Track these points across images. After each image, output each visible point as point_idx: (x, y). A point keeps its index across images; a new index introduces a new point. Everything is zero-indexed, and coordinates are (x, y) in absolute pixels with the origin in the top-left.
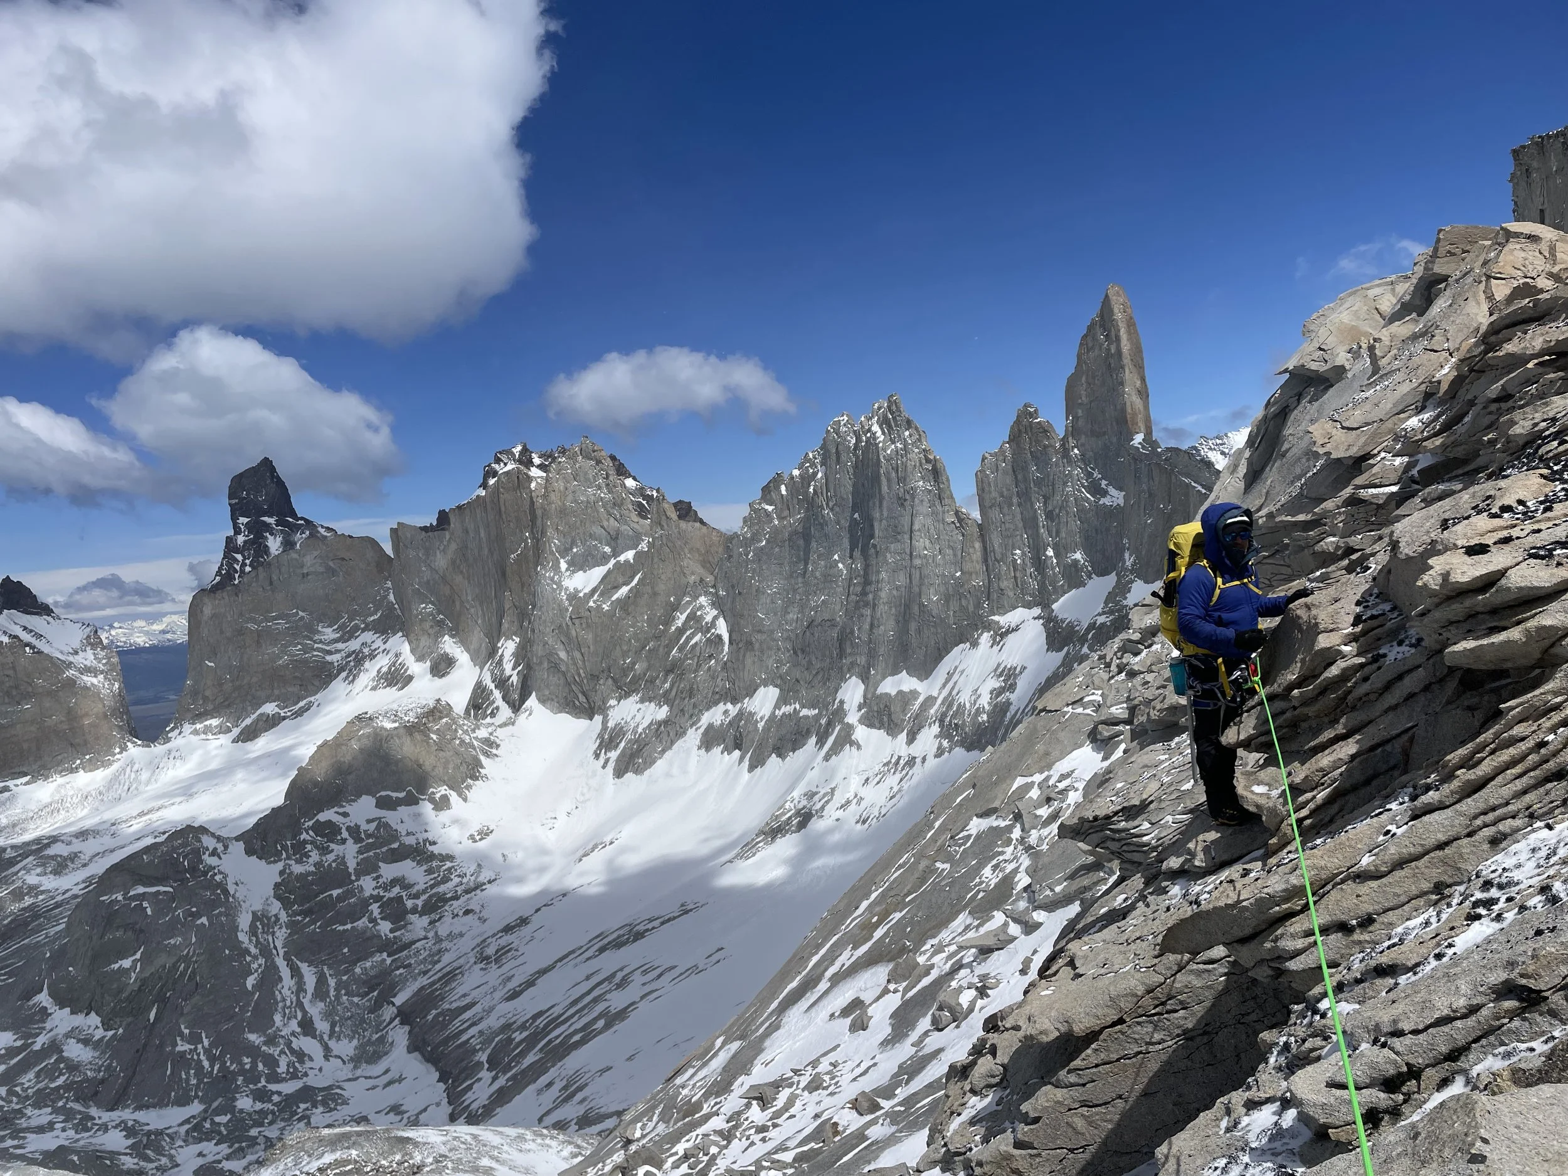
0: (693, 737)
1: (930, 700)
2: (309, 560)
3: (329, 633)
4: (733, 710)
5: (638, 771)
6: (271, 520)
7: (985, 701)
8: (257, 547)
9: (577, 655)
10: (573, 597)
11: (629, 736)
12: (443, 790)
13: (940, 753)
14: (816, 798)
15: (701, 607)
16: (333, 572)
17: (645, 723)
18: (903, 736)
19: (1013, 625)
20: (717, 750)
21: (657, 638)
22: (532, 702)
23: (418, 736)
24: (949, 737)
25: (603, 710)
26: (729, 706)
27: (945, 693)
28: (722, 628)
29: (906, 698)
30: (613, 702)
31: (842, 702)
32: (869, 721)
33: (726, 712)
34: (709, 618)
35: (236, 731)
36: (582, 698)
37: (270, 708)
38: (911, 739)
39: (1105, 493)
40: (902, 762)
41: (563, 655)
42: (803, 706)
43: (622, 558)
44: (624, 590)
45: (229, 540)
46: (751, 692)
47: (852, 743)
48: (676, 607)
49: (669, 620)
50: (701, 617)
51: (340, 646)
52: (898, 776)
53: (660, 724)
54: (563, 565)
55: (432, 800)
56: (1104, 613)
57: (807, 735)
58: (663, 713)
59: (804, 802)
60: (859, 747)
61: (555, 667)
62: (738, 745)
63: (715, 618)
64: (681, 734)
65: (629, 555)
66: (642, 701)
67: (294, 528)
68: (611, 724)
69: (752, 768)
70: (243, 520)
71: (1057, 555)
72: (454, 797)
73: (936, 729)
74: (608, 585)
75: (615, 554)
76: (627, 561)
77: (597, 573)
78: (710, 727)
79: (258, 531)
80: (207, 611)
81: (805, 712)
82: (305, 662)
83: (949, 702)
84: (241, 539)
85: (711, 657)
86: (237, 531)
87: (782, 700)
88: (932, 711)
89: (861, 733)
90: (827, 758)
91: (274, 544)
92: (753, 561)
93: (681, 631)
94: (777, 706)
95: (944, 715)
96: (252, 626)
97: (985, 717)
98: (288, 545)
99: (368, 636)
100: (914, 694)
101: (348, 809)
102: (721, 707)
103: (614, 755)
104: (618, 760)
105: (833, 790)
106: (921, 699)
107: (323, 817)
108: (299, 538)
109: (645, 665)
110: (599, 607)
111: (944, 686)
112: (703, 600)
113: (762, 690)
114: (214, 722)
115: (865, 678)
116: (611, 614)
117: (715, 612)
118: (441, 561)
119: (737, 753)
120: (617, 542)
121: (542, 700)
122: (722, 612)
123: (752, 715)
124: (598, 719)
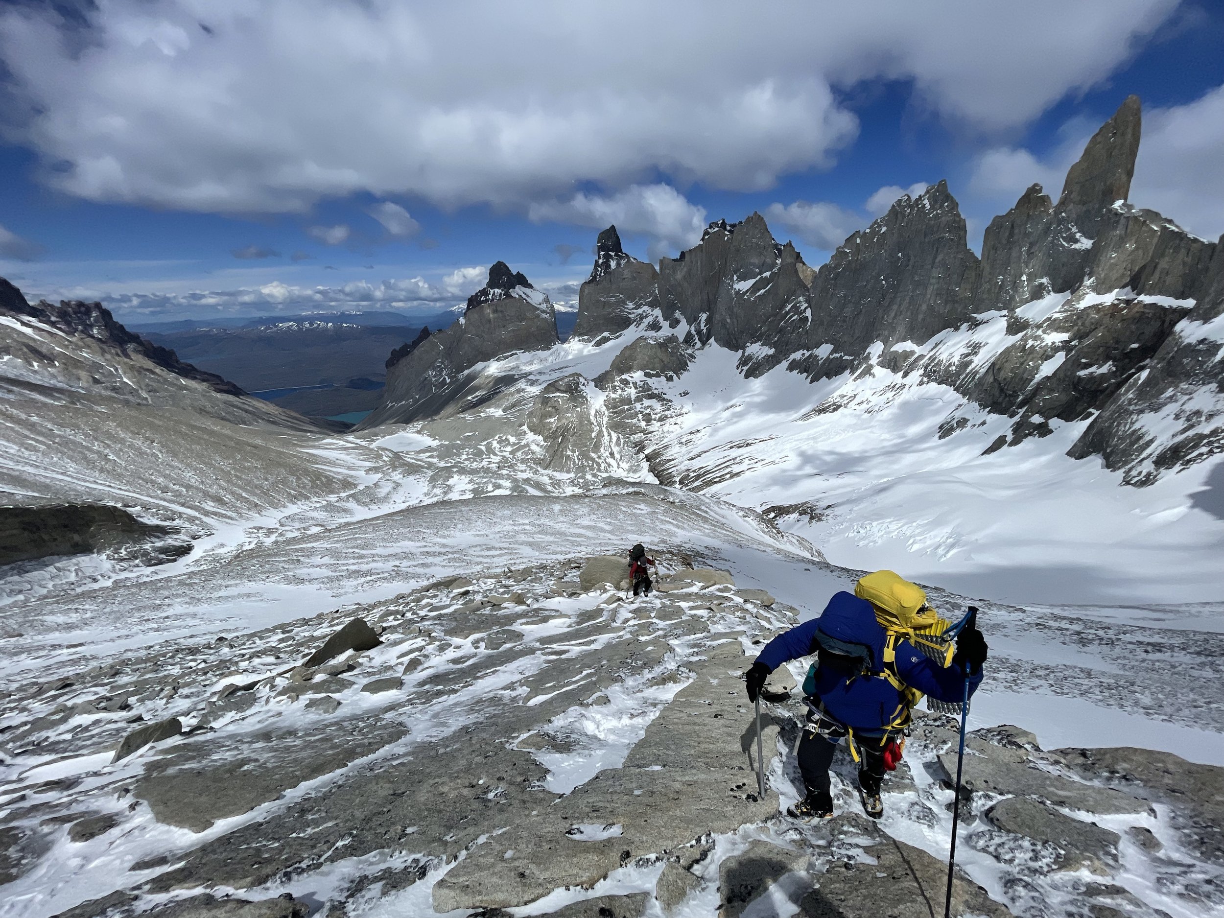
0: (785, 364)
1: (921, 357)
2: (626, 272)
3: (631, 305)
4: (807, 354)
5: (756, 377)
6: (613, 254)
7: (956, 359)
8: (607, 265)
9: (735, 321)
10: (738, 293)
11: (754, 360)
12: (671, 373)
13: (921, 383)
14: (845, 398)
15: (800, 302)
16: (635, 278)
17: (763, 355)
18: (901, 374)
19: (985, 320)
20: (796, 372)
21: (775, 315)
22: (712, 340)
23: (663, 349)
24: (929, 376)
25: (744, 348)
26: (805, 351)
27: (932, 353)
28: (808, 313)
29: (907, 355)
30: (748, 344)
31: (869, 353)
32: (882, 364)
33: (803, 354)
34: (803, 308)
35: (594, 342)
36: (734, 341)
37: (606, 334)
38: (905, 375)
39: (1076, 241)
40: (897, 386)
41: (728, 320)
42: (845, 355)
43: (764, 275)
44: (763, 291)
45: (596, 262)
46: (818, 346)
47: (870, 374)
48: (787, 301)
49: (783, 306)
50: (799, 307)
51: (634, 311)
52: (893, 393)
53: (769, 356)
54: (735, 278)
55: (666, 376)
56: (1060, 312)
57: (845, 369)
58: (772, 351)
59: (838, 399)
60: (874, 376)
61: (724, 325)
62: (806, 370)
63: (806, 308)
64: (779, 362)
65: (768, 274)
66: (762, 345)
67: (621, 258)
68: (746, 354)
69: (811, 382)
70: (602, 253)
71: (1028, 280)
72: (675, 376)
73: (921, 372)
74: (755, 288)
75: (760, 273)
76: (766, 277)
77: (751, 282)
78: (794, 360)
79: (607, 257)
80: (586, 291)
81: (846, 357)
82: (620, 316)
83: (932, 359)
84: (601, 261)
85: (800, 327)
86: (600, 258)
87: (834, 351)
88: (921, 362)
89: (878, 370)
90: (855, 380)
91: (613, 264)
92: (832, 279)
93: (787, 313)
94: (831, 353)
95: (929, 365)
96: (602, 299)
97: (954, 368)
98: (618, 264)
99: (645, 308)
100: (912, 353)
101: (633, 375)
102: (801, 352)
103: (746, 368)
104: (747, 371)
105: (855, 395)
106: (916, 356)
107: (623, 377)
108: (623, 262)
109: (766, 328)
110: (749, 299)
111: (932, 350)
112: (801, 298)
113: (824, 346)
114: (586, 337)
115: (885, 342)
116: (755, 301)
117: (806, 305)
118: (679, 276)
119: (805, 374)
120: (763, 268)
121: (716, 341)
122: (810, 306)
123: (817, 356)
124: (740, 351)
